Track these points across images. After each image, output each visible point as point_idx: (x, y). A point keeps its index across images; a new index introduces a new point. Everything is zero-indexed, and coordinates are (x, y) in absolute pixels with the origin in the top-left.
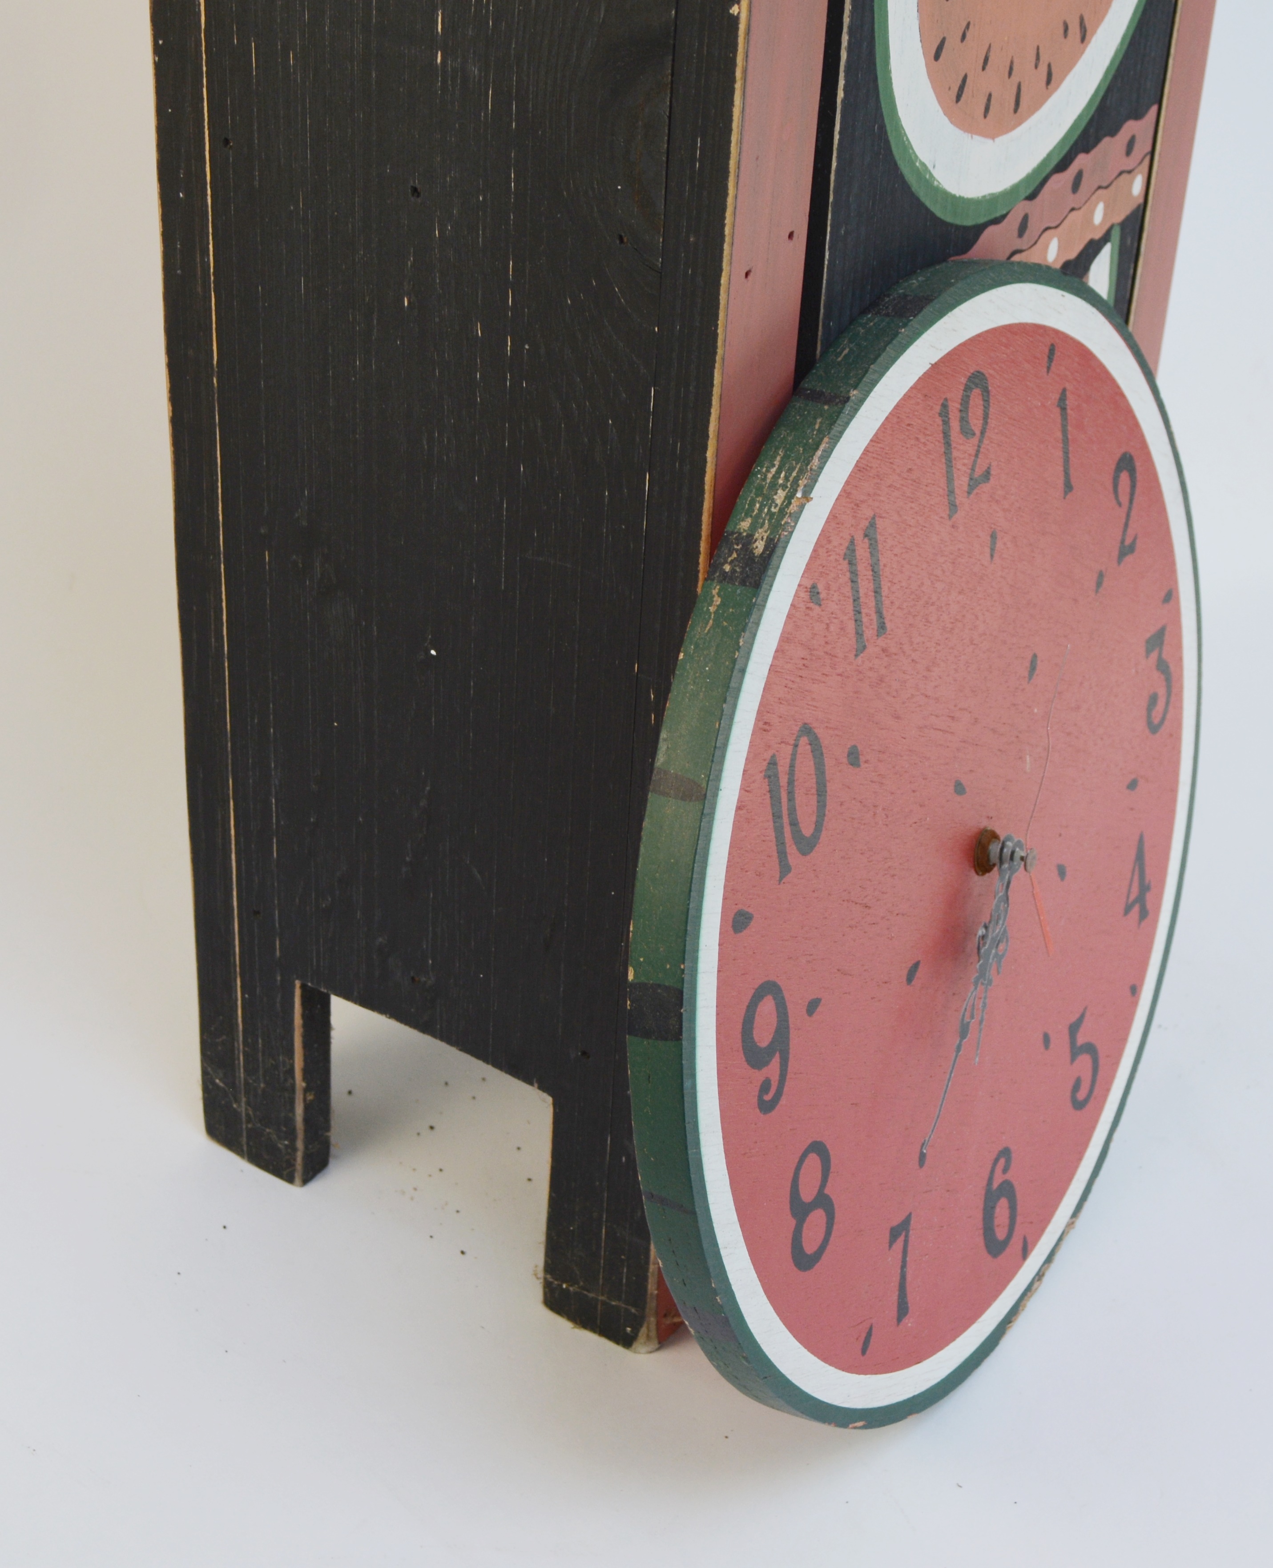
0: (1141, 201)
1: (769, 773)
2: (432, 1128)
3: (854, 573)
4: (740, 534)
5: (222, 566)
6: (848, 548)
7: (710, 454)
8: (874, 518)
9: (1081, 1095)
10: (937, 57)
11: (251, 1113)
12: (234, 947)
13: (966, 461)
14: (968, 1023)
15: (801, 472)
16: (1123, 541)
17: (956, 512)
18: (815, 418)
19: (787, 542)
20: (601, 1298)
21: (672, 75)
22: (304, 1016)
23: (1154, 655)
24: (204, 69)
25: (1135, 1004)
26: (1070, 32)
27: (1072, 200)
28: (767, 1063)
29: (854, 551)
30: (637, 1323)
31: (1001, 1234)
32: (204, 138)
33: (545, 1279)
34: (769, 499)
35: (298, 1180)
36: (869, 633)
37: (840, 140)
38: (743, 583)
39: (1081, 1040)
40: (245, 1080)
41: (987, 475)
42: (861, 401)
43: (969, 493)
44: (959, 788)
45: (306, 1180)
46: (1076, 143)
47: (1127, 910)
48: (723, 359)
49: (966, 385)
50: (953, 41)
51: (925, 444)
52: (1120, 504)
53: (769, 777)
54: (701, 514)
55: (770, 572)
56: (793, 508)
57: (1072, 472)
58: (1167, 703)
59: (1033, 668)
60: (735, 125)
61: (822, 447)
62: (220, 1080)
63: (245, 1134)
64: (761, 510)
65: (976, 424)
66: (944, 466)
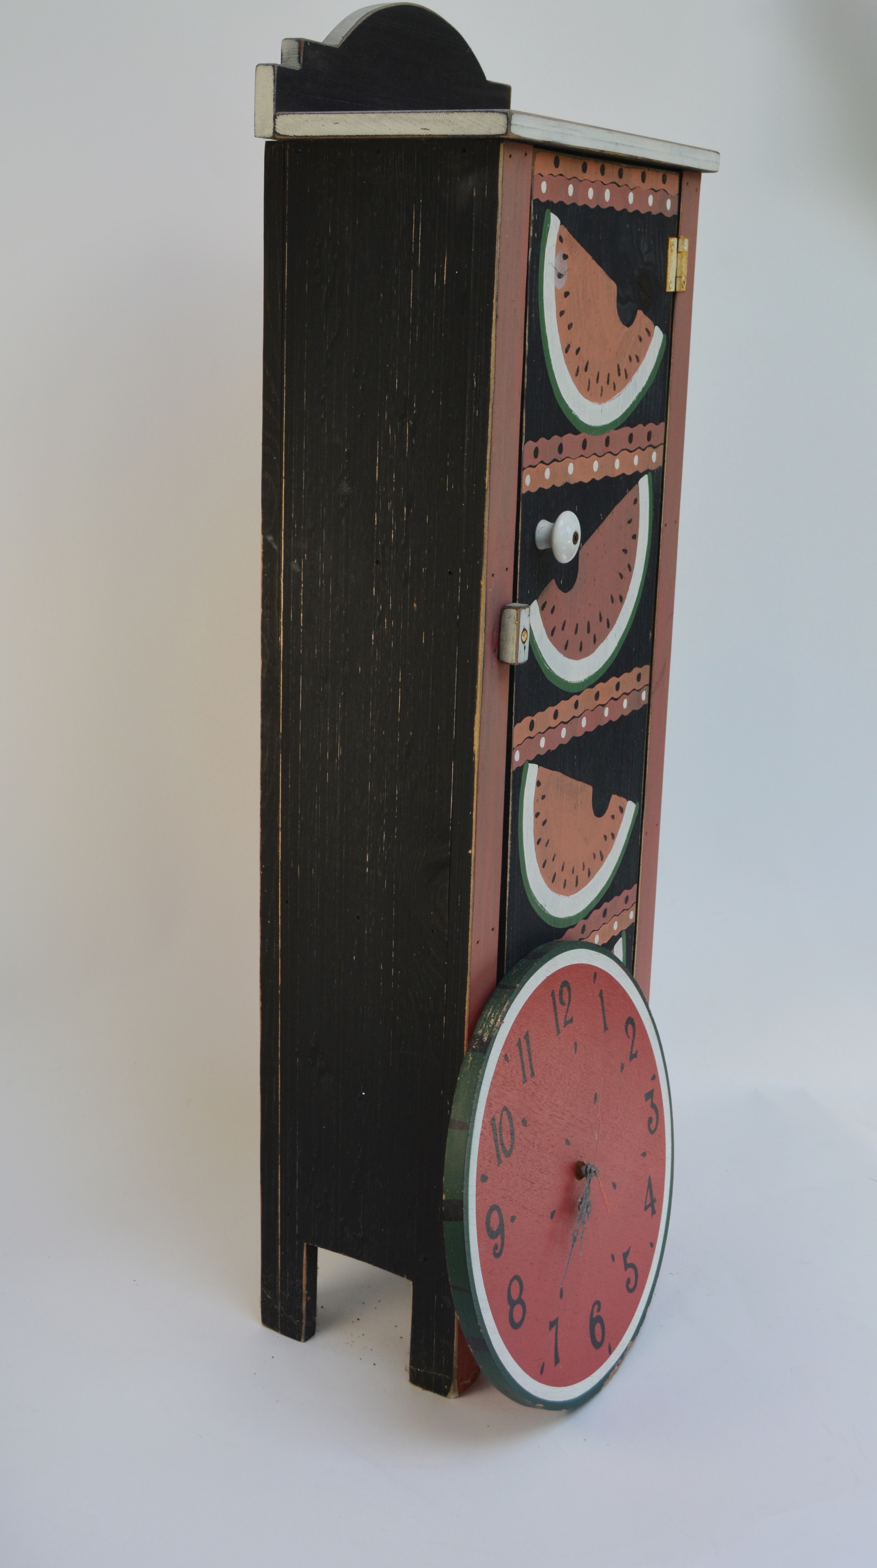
0: (634, 921)
1: (492, 1123)
2: (358, 1319)
3: (521, 1052)
4: (478, 1035)
5: (279, 1066)
6: (518, 1042)
7: (467, 1008)
8: (527, 1032)
9: (631, 1286)
10: (544, 866)
11: (282, 1309)
12: (278, 1231)
13: (562, 1014)
14: (576, 1236)
15: (500, 1013)
16: (631, 1052)
17: (560, 1033)
18: (504, 994)
19: (495, 1037)
20: (434, 1373)
21: (449, 874)
22: (307, 1260)
23: (649, 1101)
24: (280, 876)
25: (653, 1251)
26: (596, 857)
27: (603, 920)
28: (496, 1238)
29: (520, 1044)
30: (449, 1383)
31: (599, 1339)
32: (279, 901)
33: (410, 1369)
34: (488, 1023)
35: (302, 1339)
36: (528, 1075)
37: (509, 896)
38: (480, 1052)
39: (629, 1261)
40: (281, 1293)
41: (571, 1020)
42: (520, 989)
43: (565, 1026)
44: (568, 1142)
45: (306, 1340)
46: (603, 898)
47: (646, 1208)
48: (470, 973)
49: (561, 986)
50: (549, 860)
51: (546, 1006)
52: (629, 1037)
53: (492, 1124)
54: (464, 1031)
55: (489, 1048)
56: (497, 1025)
57: (607, 1022)
58: (657, 1122)
59: (596, 1099)
60: (471, 890)
61: (507, 1004)
62: (269, 1295)
63: (279, 1320)
64: (485, 1026)
65: (566, 1000)
66: (554, 1015)
